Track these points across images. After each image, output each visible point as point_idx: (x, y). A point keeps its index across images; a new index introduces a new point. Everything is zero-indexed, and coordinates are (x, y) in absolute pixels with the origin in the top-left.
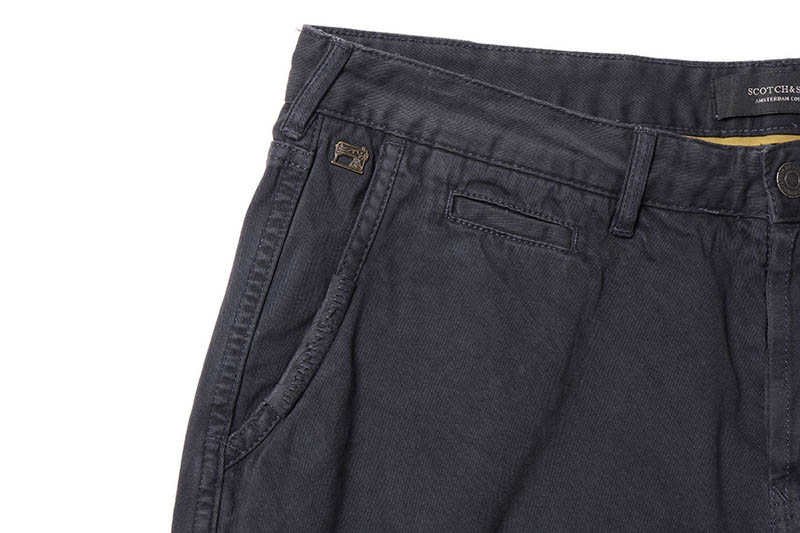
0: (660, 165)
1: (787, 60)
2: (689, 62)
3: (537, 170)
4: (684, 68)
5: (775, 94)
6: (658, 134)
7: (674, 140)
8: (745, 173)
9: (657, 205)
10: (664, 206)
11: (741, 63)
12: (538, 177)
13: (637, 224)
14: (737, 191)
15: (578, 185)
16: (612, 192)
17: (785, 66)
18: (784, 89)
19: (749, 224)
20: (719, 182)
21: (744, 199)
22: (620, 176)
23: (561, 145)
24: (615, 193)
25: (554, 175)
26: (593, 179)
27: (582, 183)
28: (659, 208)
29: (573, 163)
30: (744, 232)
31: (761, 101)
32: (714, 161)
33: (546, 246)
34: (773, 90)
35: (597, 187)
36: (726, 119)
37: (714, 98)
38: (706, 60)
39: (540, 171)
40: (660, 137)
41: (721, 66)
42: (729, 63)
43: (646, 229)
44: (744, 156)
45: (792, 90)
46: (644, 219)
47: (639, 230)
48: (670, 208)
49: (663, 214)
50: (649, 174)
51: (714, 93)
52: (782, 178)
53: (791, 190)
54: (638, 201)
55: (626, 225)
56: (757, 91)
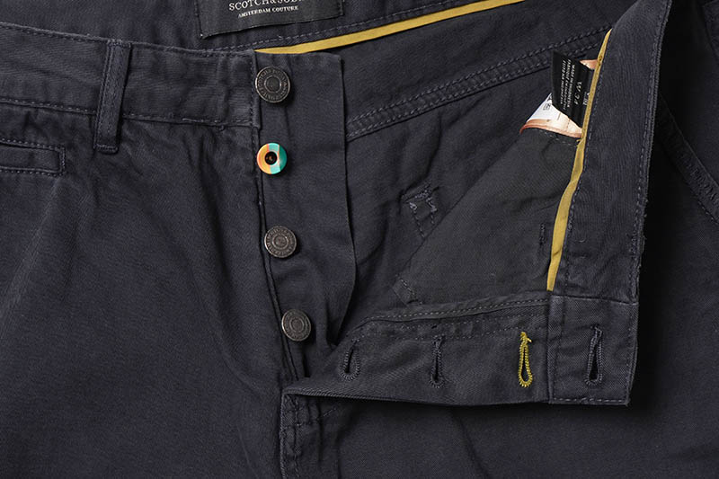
0: (136, 76)
3: (8, 98)
6: (132, 46)
7: (149, 51)
9: (141, 117)
10: (148, 118)
12: (12, 105)
13: (119, 138)
15: (55, 107)
16: (90, 109)
19: (234, 133)
21: (227, 111)
22: (96, 92)
23: (30, 68)
24: (93, 111)
25: (28, 100)
26: (69, 99)
27: (59, 105)
28: (144, 121)
29: (45, 85)
30: (229, 141)
31: (244, 15)
33: (35, 172)
35: (73, 107)
36: (211, 38)
37: (198, 16)
39: (14, 99)
40: (135, 50)
43: (131, 143)
46: (126, 132)
47: (124, 145)
48: (154, 119)
49: (147, 126)
50: (125, 86)
51: (198, 12)
52: (261, 83)
53: (272, 95)
54: (116, 115)
55: (107, 141)
56: (239, 6)
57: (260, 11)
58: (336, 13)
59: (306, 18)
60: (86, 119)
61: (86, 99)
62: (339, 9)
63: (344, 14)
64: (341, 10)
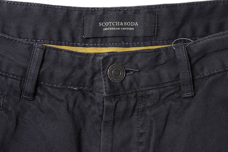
0: (46, 65)
1: (121, 8)
2: (71, 7)
4: (68, 11)
5: (112, 26)
8: (93, 69)
9: (46, 84)
10: (50, 85)
11: (98, 8)
13: (35, 93)
14: (88, 78)
16: (22, 77)
17: (120, 11)
18: (118, 24)
19: (95, 94)
20: (79, 73)
21: (92, 82)
22: (25, 70)
26: (12, 71)
27: (6, 73)
30: (92, 98)
31: (106, 29)
32: (76, 62)
34: (111, 24)
35: (13, 75)
36: (88, 38)
37: (83, 26)
38: (80, 6)
40: (47, 49)
41: (87, 9)
42: (92, 8)
43: (41, 96)
44: (93, 59)
45: (122, 24)
46: (39, 91)
47: (37, 97)
48: (53, 86)
49: (49, 89)
50: (40, 69)
51: (83, 24)
52: (111, 72)
53: (116, 78)
54: (34, 83)
55: (29, 95)
56: (104, 24)
57: (114, 29)
58: (153, 34)
59: (138, 35)
60: (19, 82)
61: (20, 72)
62: (155, 32)
63: (157, 35)
64: (156, 33)
